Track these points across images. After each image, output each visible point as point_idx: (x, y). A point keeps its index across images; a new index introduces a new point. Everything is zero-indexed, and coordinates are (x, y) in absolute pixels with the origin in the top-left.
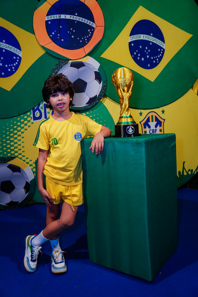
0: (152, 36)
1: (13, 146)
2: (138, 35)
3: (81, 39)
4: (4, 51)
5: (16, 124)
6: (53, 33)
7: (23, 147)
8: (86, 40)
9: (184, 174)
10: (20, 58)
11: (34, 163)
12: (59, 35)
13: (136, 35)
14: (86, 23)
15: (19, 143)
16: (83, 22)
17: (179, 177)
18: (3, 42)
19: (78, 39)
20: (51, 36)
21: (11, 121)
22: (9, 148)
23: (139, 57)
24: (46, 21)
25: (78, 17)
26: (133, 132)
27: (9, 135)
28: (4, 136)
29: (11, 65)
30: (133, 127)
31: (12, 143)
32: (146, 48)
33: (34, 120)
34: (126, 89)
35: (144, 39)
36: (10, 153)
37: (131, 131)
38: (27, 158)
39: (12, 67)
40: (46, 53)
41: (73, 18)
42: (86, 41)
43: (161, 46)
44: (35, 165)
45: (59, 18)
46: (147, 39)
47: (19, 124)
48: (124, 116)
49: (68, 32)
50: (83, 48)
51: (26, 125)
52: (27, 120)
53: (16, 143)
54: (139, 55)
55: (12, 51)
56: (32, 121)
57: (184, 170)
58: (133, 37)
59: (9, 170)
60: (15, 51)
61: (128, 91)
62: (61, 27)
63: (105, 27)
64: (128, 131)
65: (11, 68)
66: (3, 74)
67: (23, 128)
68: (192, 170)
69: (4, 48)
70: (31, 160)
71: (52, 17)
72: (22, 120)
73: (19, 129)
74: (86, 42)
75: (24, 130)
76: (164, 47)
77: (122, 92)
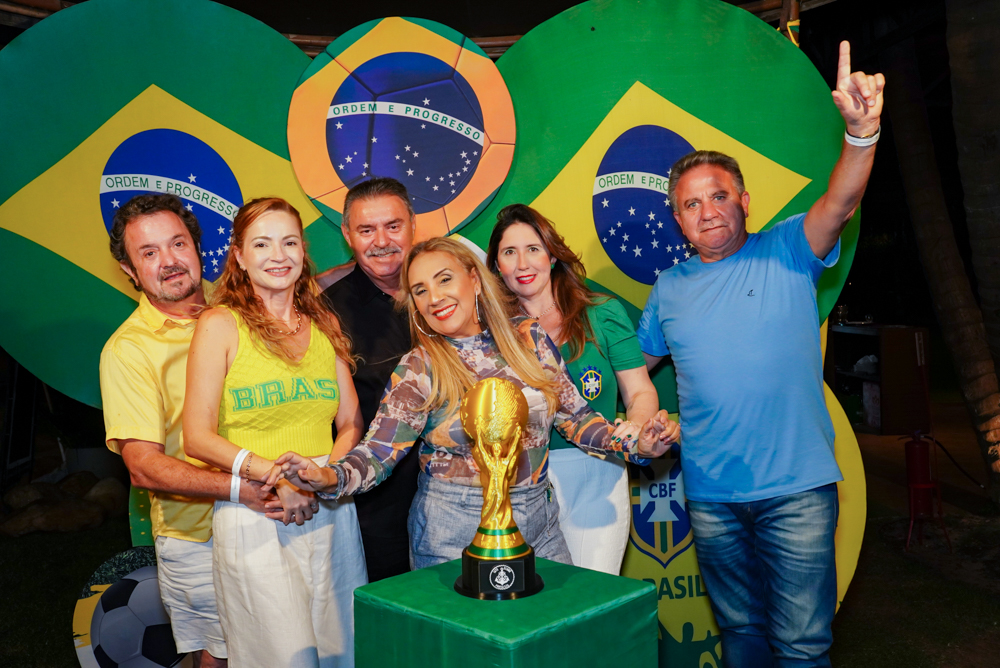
2: (626, 173)
3: (435, 181)
4: (189, 208)
6: (349, 159)
8: (452, 183)
12: (366, 165)
13: (619, 174)
14: (455, 129)
16: (447, 126)
18: (188, 181)
19: (428, 179)
20: (341, 167)
23: (626, 243)
24: (328, 120)
25: (432, 112)
26: (509, 583)
29: (208, 254)
30: (510, 570)
32: (652, 216)
34: (497, 447)
35: (646, 186)
37: (502, 581)
39: (212, 258)
40: (321, 218)
41: (415, 112)
42: (453, 187)
45: (371, 112)
46: (653, 187)
48: (492, 528)
49: (398, 157)
50: (441, 209)
54: (626, 237)
55: (216, 210)
58: (609, 179)
60: (225, 209)
62: (374, 140)
63: (517, 145)
64: (493, 579)
65: (207, 261)
69: (190, 198)
71: (350, 109)
74: (453, 191)
77: (486, 456)
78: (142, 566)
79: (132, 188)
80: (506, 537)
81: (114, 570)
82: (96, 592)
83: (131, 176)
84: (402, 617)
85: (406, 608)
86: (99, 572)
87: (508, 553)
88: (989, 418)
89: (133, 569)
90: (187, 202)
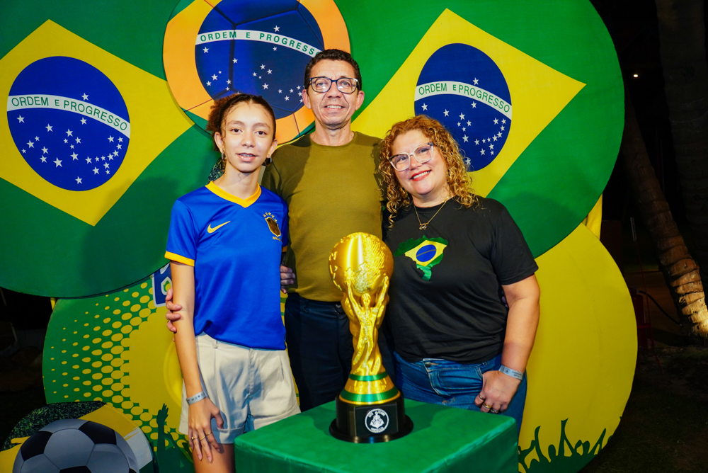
0: (476, 85)
1: (98, 370)
2: (440, 82)
3: (286, 93)
4: (84, 121)
5: (110, 314)
6: (215, 77)
7: (126, 374)
8: (301, 94)
9: (566, 455)
10: (126, 140)
11: (154, 417)
12: (229, 82)
13: (434, 83)
14: (301, 50)
15: (116, 363)
16: (295, 48)
17: (550, 460)
18: (82, 99)
19: (280, 91)
20: (209, 84)
21: (97, 304)
22: (89, 377)
24: (196, 46)
25: (282, 37)
26: (384, 426)
27: (89, 342)
28: (75, 344)
29: (100, 159)
30: (384, 413)
31: (97, 364)
32: (462, 116)
33: (158, 303)
34: (366, 298)
35: (456, 93)
36: (89, 389)
37: (377, 425)
38: (136, 405)
39: (104, 162)
40: (193, 126)
41: (268, 37)
42: (301, 98)
43: (502, 111)
44: (157, 422)
45: (232, 38)
46: (462, 93)
47: (117, 312)
48: (363, 374)
49: (255, 74)
50: (292, 115)
51: (136, 314)
52: (139, 303)
53: (108, 363)
55: (106, 122)
56: (153, 304)
57: (565, 442)
58: (427, 88)
59: (85, 439)
60: (114, 121)
61: (373, 305)
62: (235, 61)
64: (369, 423)
65: (100, 165)
66: (79, 180)
67: (127, 323)
68: (587, 445)
69: (84, 113)
70: (146, 411)
71: (214, 36)
72: (126, 303)
73: (116, 325)
74: (301, 101)
75: (131, 328)
76: (508, 115)
77: (356, 307)
78: (55, 420)
79: (34, 106)
80: (377, 383)
81: (31, 424)
82: (16, 444)
83: (33, 96)
84: (283, 465)
85: (286, 456)
86: (19, 427)
87: (379, 397)
88: (678, 277)
89: (47, 423)
90: (81, 116)
